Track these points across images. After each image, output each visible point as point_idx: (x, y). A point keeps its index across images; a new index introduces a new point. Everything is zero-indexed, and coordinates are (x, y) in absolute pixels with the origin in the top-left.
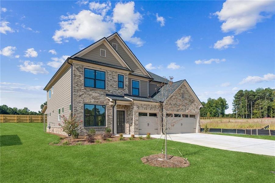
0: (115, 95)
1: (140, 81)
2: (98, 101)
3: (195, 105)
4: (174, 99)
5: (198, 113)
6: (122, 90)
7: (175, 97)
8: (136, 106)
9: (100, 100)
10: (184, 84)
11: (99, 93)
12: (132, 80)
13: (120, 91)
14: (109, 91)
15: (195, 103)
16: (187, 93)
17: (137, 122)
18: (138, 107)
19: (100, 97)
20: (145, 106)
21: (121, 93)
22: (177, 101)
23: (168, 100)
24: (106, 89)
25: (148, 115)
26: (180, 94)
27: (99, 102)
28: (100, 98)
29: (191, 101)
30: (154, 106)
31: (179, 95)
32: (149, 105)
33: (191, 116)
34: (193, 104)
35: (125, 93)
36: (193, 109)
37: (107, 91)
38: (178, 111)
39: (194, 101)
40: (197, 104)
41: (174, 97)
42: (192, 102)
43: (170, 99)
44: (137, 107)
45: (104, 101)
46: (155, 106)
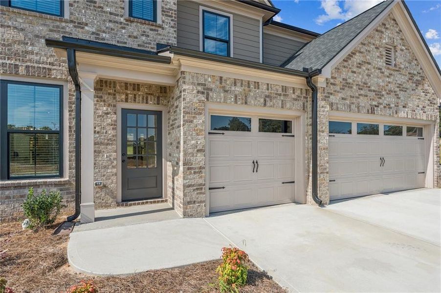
0: (114, 43)
1: (231, 16)
2: (16, 66)
3: (426, 92)
4: (360, 65)
5: (435, 121)
6: (146, 28)
7: (362, 59)
8: (193, 83)
9: (30, 60)
10: (391, 13)
11: (22, 30)
12: (204, 11)
13: (135, 28)
14: (81, 25)
15: (426, 87)
16: (402, 50)
17: (200, 157)
18: (206, 91)
19: (30, 48)
20: (238, 89)
21: (144, 38)
22: (369, 75)
23: (337, 69)
24: (67, 16)
25: (255, 125)
26: (381, 49)
27: (22, 70)
28: (32, 53)
29: (416, 78)
30: (280, 91)
31: (378, 54)
32: (257, 86)
33: (411, 130)
34: (419, 88)
35: (163, 42)
36: (421, 106)
37: (71, 25)
38: (373, 112)
39: (423, 78)
40: (431, 91)
41: (358, 58)
42: (418, 83)
43: (346, 64)
44: (200, 88)
45: (51, 64)
46: (285, 89)
